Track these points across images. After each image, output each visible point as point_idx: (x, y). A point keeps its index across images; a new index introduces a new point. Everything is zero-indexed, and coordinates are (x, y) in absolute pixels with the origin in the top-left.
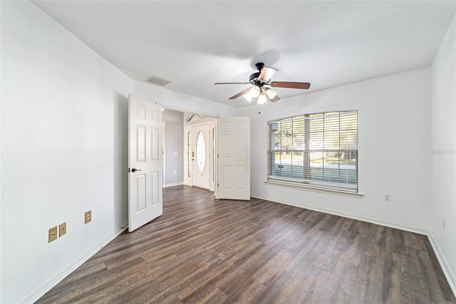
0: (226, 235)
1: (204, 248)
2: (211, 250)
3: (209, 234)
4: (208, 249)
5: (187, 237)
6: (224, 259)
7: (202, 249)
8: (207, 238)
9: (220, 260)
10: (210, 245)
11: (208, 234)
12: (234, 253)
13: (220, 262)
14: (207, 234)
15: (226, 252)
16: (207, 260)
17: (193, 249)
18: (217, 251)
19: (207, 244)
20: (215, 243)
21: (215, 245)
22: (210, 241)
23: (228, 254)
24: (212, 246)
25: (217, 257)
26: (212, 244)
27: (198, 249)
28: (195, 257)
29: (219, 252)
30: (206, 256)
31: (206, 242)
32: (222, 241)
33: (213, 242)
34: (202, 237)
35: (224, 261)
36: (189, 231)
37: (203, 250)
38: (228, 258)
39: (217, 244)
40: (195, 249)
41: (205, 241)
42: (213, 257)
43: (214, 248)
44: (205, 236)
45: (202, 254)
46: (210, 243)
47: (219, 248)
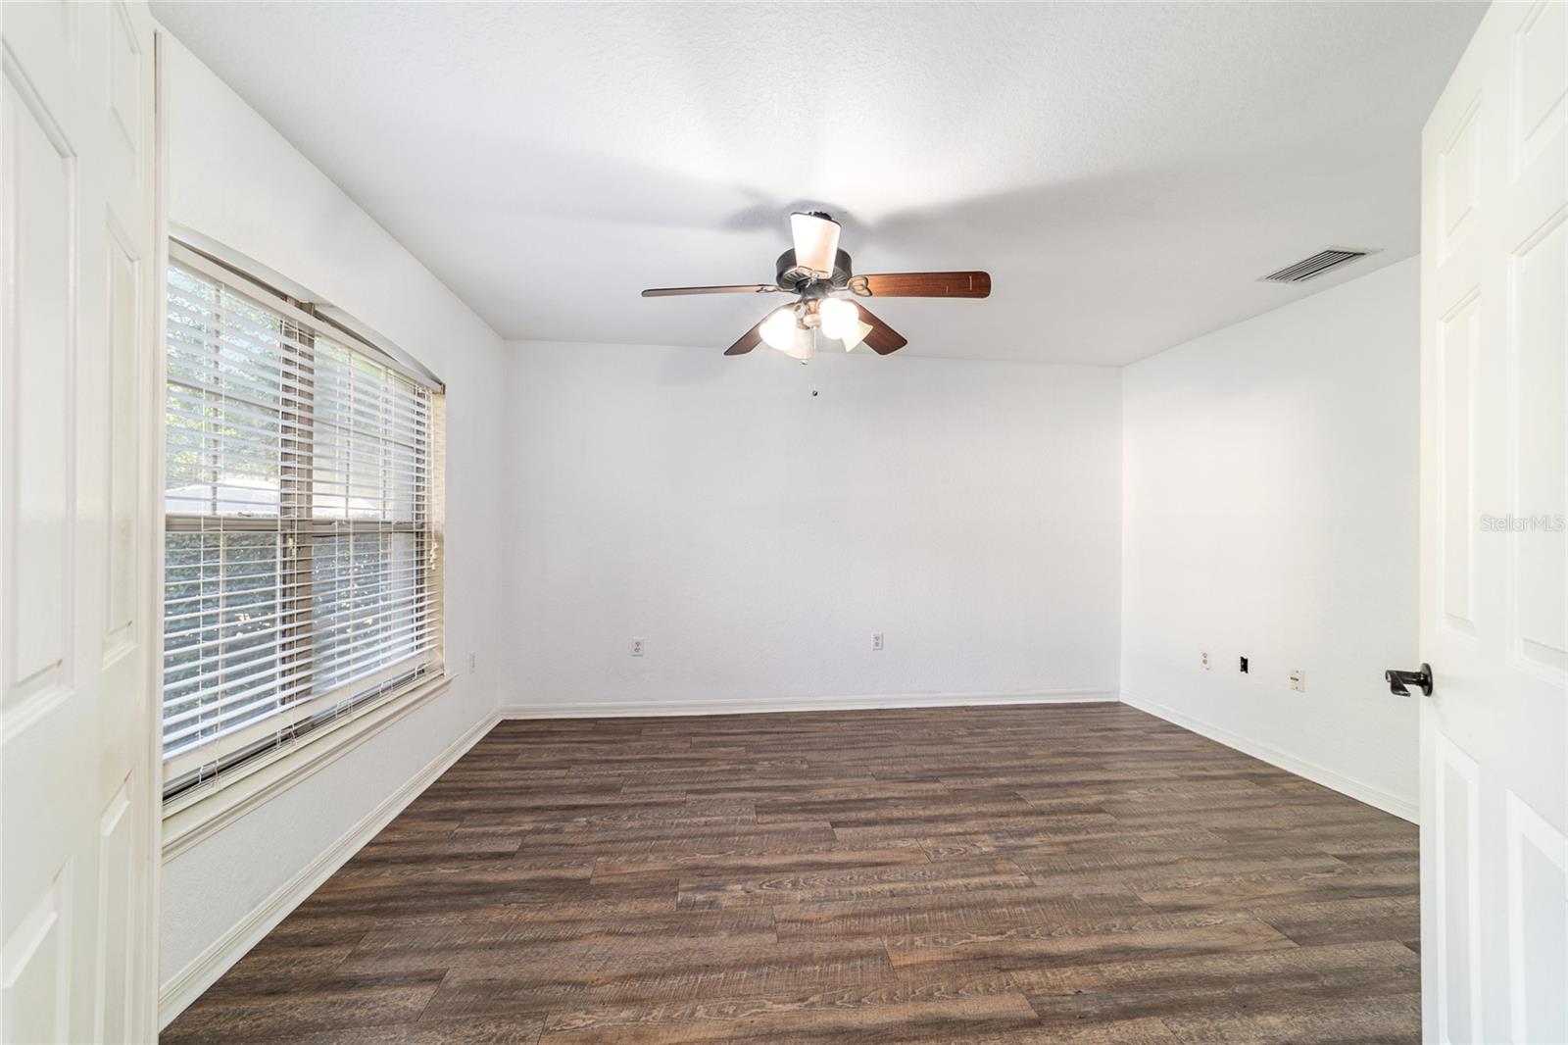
0: (913, 901)
1: (1031, 885)
2: (1011, 872)
3: (985, 938)
4: (1021, 878)
5: (1101, 967)
6: (986, 837)
7: (1041, 884)
8: (1008, 918)
9: (998, 838)
10: (1006, 886)
11: (991, 938)
12: (945, 838)
13: (999, 835)
14: (997, 938)
15: (965, 848)
16: (1034, 851)
17: (1075, 895)
18: (993, 860)
19: (1014, 893)
20: (983, 887)
21: (987, 880)
22: (999, 900)
23: (966, 842)
24: (1000, 879)
25: (1002, 847)
26: (1000, 885)
27: (1059, 891)
28: (1072, 871)
29: (988, 857)
30: (1034, 860)
31: (1017, 903)
32: (952, 883)
33: (988, 894)
34: (1028, 936)
35: (990, 833)
36: (1093, 1009)
37: (1038, 881)
38: (970, 834)
39: (976, 880)
40: (1070, 895)
41: (1017, 910)
42: (1016, 852)
43: (995, 872)
44: (1012, 932)
45: (1045, 871)
46: (1002, 895)
47: (979, 866)
